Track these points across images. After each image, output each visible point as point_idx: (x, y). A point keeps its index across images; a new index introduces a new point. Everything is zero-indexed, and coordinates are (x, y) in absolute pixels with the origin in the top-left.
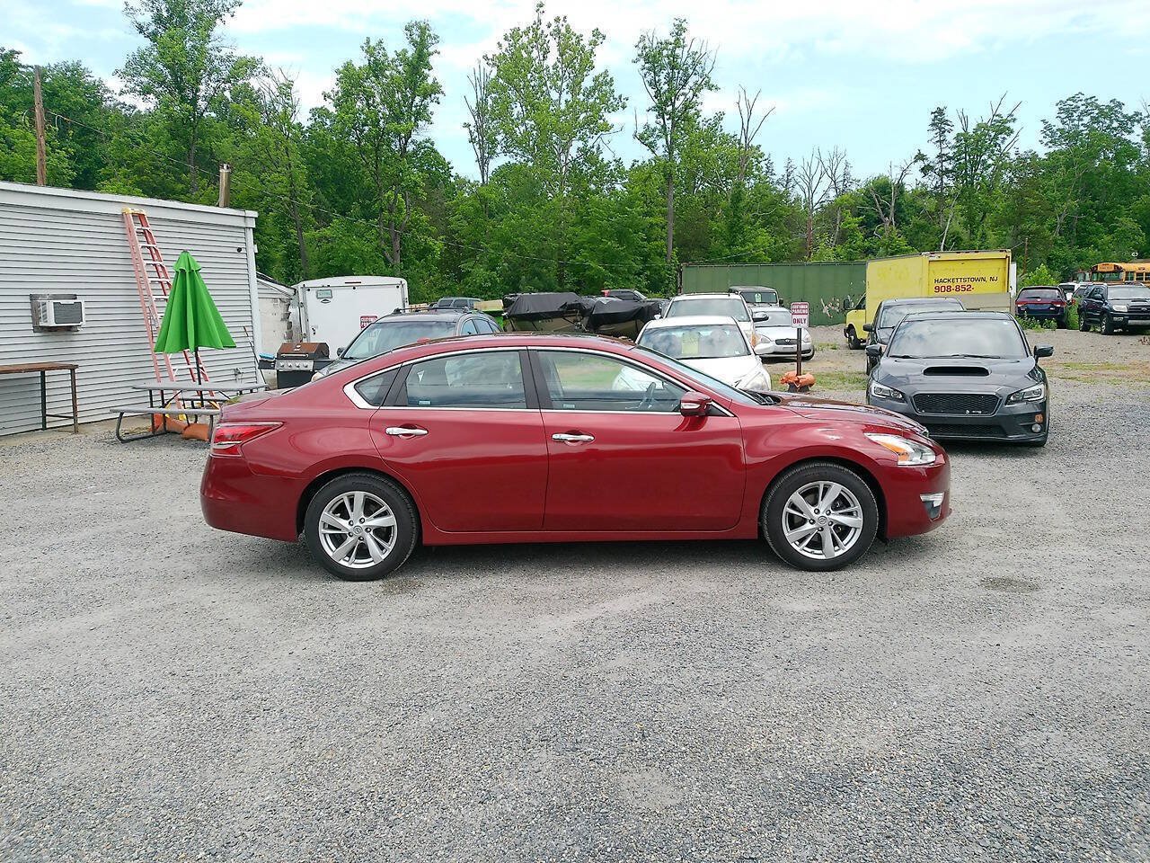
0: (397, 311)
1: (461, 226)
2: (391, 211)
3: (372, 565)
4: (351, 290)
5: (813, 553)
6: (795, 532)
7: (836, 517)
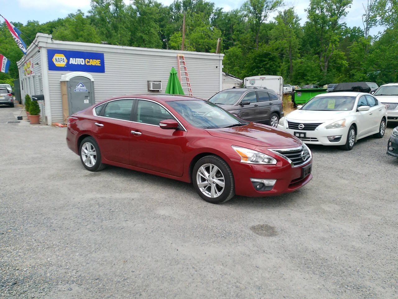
0: (234, 88)
1: (354, 56)
2: (326, 51)
3: (91, 166)
4: (262, 81)
5: (208, 194)
6: (202, 183)
7: (216, 180)
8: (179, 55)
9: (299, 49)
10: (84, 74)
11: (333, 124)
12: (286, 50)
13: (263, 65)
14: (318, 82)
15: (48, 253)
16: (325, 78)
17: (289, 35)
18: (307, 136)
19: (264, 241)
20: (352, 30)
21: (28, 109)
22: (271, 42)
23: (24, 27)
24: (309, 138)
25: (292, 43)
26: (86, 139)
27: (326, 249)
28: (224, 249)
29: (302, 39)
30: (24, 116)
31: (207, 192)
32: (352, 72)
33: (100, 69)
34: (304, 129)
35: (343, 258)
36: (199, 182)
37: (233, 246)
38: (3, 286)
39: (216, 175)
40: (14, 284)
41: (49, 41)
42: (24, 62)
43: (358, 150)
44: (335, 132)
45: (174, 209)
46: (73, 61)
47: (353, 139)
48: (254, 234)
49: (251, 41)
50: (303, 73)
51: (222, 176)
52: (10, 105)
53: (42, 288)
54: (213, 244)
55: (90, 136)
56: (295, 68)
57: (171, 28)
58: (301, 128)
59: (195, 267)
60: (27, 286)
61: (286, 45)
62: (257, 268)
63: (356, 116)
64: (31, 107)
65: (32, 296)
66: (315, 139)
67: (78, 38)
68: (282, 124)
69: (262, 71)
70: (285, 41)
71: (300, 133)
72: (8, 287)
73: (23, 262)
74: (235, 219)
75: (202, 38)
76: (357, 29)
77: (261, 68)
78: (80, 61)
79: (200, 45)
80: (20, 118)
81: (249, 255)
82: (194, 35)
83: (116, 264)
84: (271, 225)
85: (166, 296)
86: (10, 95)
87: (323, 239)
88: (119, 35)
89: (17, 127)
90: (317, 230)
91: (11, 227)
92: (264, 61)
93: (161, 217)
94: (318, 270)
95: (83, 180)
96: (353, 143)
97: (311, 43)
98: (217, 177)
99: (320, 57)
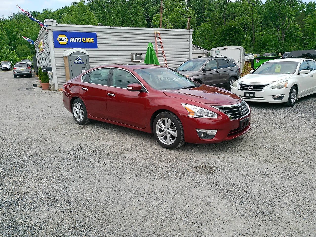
0: (199, 57)
1: (308, 28)
2: (283, 24)
3: (81, 121)
4: (225, 51)
5: (165, 142)
6: (160, 133)
7: (170, 131)
8: (156, 32)
9: (261, 24)
10: (81, 50)
11: (277, 85)
12: (250, 24)
13: (230, 37)
14: (276, 50)
15: (38, 184)
16: (283, 47)
17: (251, 12)
18: (255, 96)
19: (202, 177)
20: (308, 5)
21: (41, 78)
22: (236, 18)
23: (41, 15)
24: (257, 97)
25: (254, 18)
26: (76, 100)
27: (250, 184)
28: (169, 183)
29: (264, 14)
30: (39, 84)
31: (164, 140)
32: (305, 41)
33: (94, 45)
34: (253, 90)
35: (262, 191)
36: (158, 132)
37: (176, 181)
38: (2, 206)
39: (170, 127)
40: (11, 205)
41: (54, 24)
42: (38, 42)
43: (299, 106)
44: (279, 92)
45: (137, 153)
46: (72, 40)
47: (294, 97)
48: (195, 172)
49: (220, 18)
50: (264, 43)
51: (174, 128)
52: (30, 76)
53: (29, 208)
54: (161, 180)
55: (79, 98)
56: (257, 39)
57: (154, 9)
58: (250, 89)
59: (143, 195)
60: (19, 207)
61: (249, 20)
62: (190, 197)
63: (297, 78)
64: (42, 77)
65: (21, 213)
66: (262, 98)
67: (80, 22)
68: (235, 86)
69: (228, 42)
70: (248, 17)
71: (249, 93)
72: (6, 207)
73: (19, 190)
74: (183, 161)
75: (179, 17)
76: (312, 4)
77: (227, 40)
78: (78, 40)
79: (177, 23)
80: (35, 85)
81: (187, 188)
82: (172, 15)
83: (85, 192)
84: (211, 166)
85: (117, 216)
86: (29, 68)
87: (250, 176)
88: (112, 18)
89: (32, 92)
90: (247, 170)
91: (15, 165)
92: (230, 34)
93: (126, 159)
94: (239, 200)
95: (73, 132)
96: (294, 101)
97: (271, 18)
98: (171, 128)
99: (278, 29)
